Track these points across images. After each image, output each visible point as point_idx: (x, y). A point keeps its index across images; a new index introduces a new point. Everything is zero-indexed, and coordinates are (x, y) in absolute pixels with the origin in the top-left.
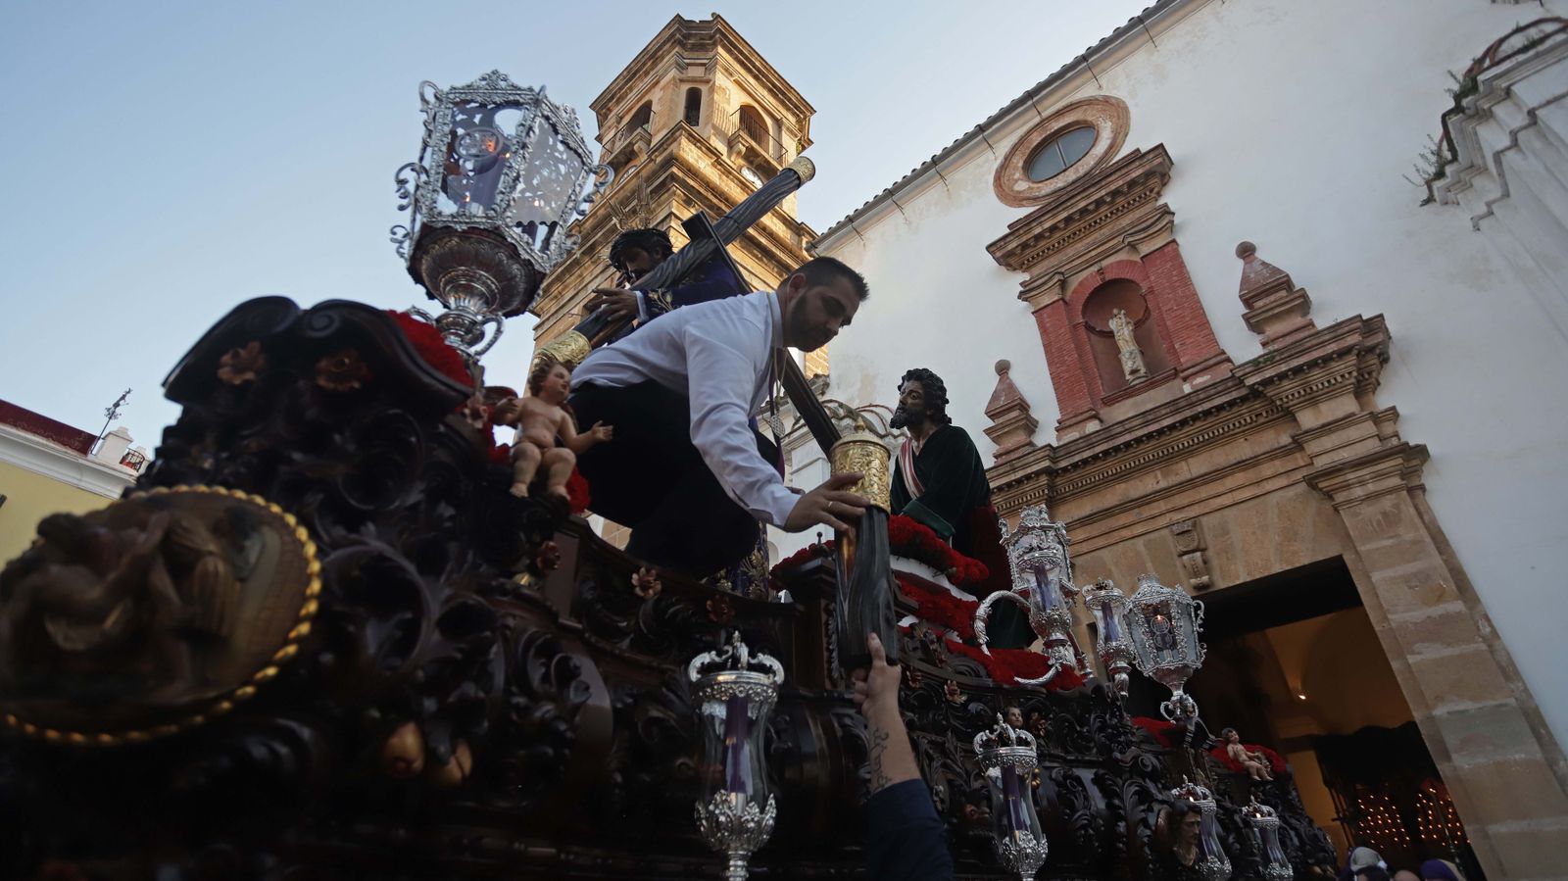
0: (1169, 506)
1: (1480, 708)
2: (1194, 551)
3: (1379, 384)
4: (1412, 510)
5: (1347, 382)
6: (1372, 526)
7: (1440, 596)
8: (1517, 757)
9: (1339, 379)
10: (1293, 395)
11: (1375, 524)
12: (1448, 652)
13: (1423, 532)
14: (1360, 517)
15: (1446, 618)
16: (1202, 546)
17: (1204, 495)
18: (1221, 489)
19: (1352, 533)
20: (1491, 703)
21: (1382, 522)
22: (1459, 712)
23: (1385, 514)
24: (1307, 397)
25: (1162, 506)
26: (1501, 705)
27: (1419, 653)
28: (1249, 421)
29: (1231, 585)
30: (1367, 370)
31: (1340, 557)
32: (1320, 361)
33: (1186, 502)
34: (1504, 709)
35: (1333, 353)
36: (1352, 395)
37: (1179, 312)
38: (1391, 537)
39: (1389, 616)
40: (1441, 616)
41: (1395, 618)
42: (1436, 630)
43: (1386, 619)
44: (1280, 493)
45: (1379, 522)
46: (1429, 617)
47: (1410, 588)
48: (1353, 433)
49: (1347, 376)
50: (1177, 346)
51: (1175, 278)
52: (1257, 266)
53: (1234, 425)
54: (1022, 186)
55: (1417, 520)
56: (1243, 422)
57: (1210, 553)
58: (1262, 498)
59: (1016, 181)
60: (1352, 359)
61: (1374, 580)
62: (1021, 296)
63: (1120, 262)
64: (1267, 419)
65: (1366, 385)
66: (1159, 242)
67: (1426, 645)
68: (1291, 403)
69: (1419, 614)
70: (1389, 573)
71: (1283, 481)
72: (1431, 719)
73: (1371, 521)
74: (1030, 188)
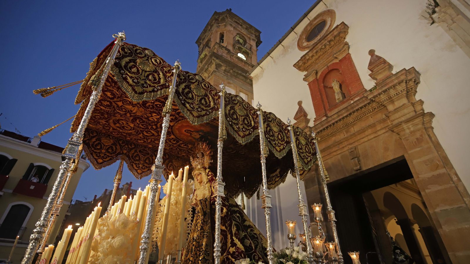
0: (348, 143)
1: (452, 208)
2: (355, 158)
3: (416, 92)
4: (427, 136)
5: (403, 93)
6: (413, 144)
7: (437, 167)
8: (466, 226)
9: (400, 92)
10: (385, 100)
11: (414, 143)
12: (440, 188)
13: (431, 144)
14: (409, 141)
15: (440, 175)
16: (358, 156)
17: (359, 138)
18: (364, 136)
19: (406, 147)
20: (456, 206)
21: (417, 142)
22: (444, 210)
23: (417, 139)
24: (390, 100)
25: (346, 143)
26: (460, 207)
27: (430, 189)
28: (372, 111)
29: (368, 168)
30: (411, 88)
31: (403, 156)
32: (392, 87)
33: (353, 141)
34: (461, 208)
35: (397, 83)
36: (406, 98)
37: (350, 77)
38: (419, 147)
39: (419, 176)
40: (437, 175)
41: (422, 176)
42: (436, 180)
43: (418, 177)
44: (383, 135)
45: (415, 142)
46: (433, 175)
47: (426, 165)
48: (406, 111)
49: (403, 91)
50: (350, 89)
51: (349, 66)
52: (374, 57)
53: (367, 113)
54: (305, 44)
55: (428, 139)
56: (370, 112)
57: (361, 158)
58: (377, 137)
59: (304, 43)
60: (404, 84)
61: (414, 163)
62: (304, 79)
63: (333, 63)
64: (378, 110)
65: (411, 93)
66: (344, 55)
67: (432, 185)
68: (385, 103)
69: (429, 175)
70: (419, 160)
71: (384, 131)
72: (435, 213)
73: (412, 142)
74: (308, 44)
